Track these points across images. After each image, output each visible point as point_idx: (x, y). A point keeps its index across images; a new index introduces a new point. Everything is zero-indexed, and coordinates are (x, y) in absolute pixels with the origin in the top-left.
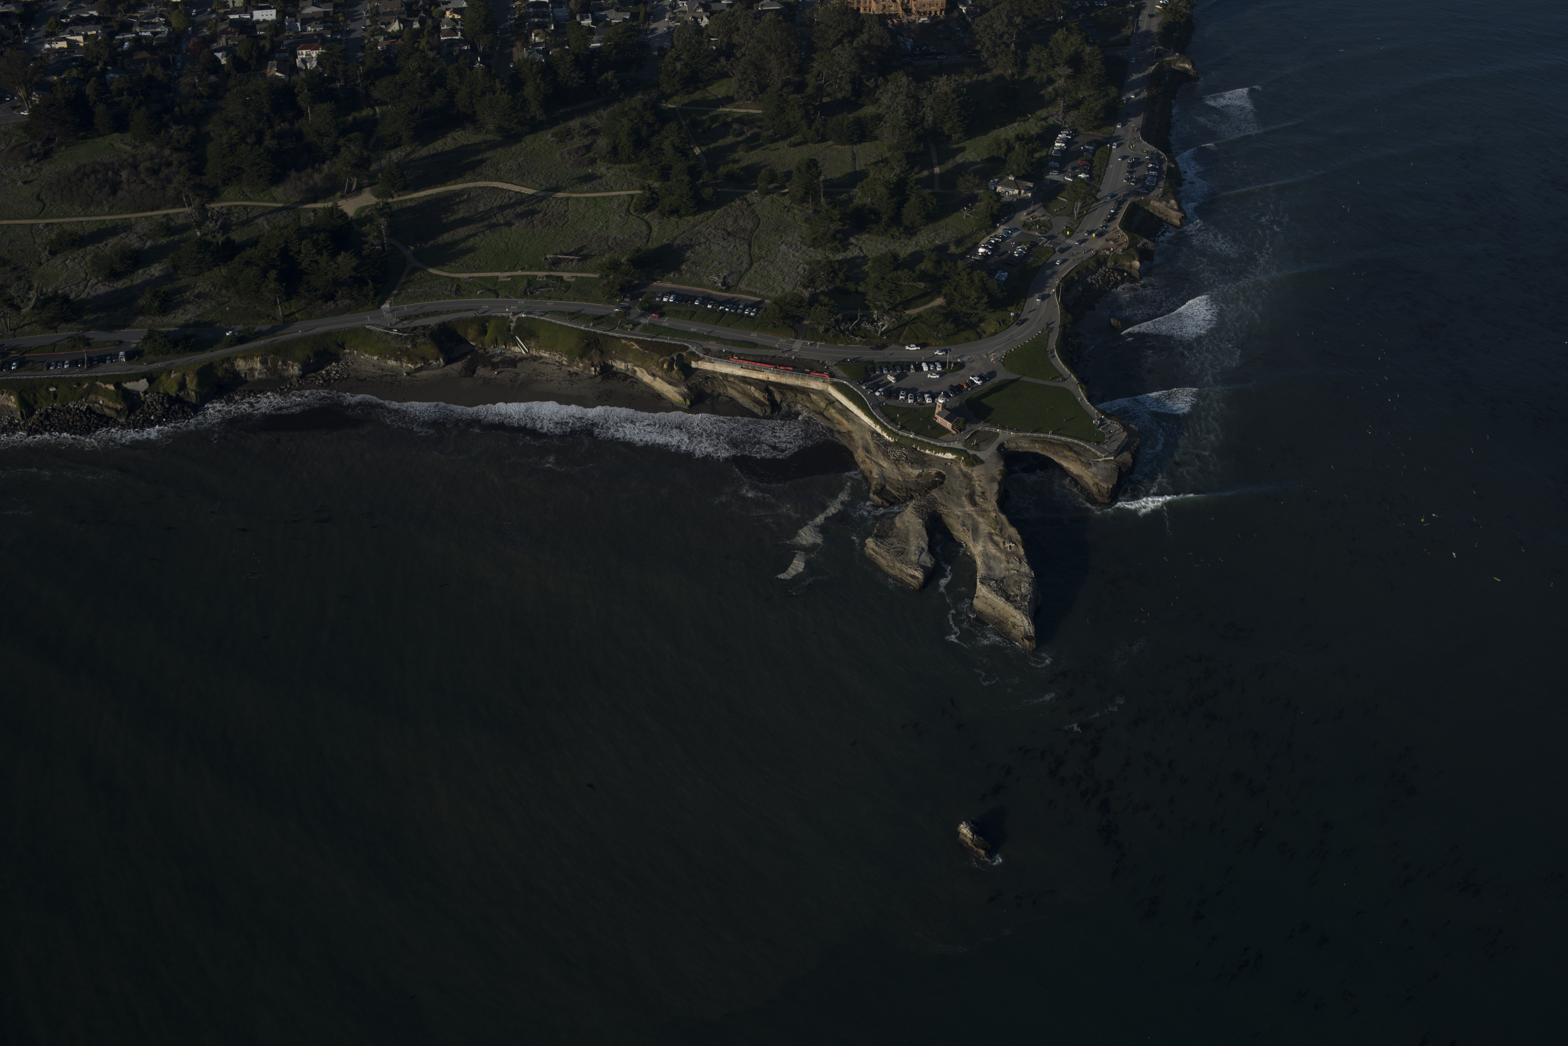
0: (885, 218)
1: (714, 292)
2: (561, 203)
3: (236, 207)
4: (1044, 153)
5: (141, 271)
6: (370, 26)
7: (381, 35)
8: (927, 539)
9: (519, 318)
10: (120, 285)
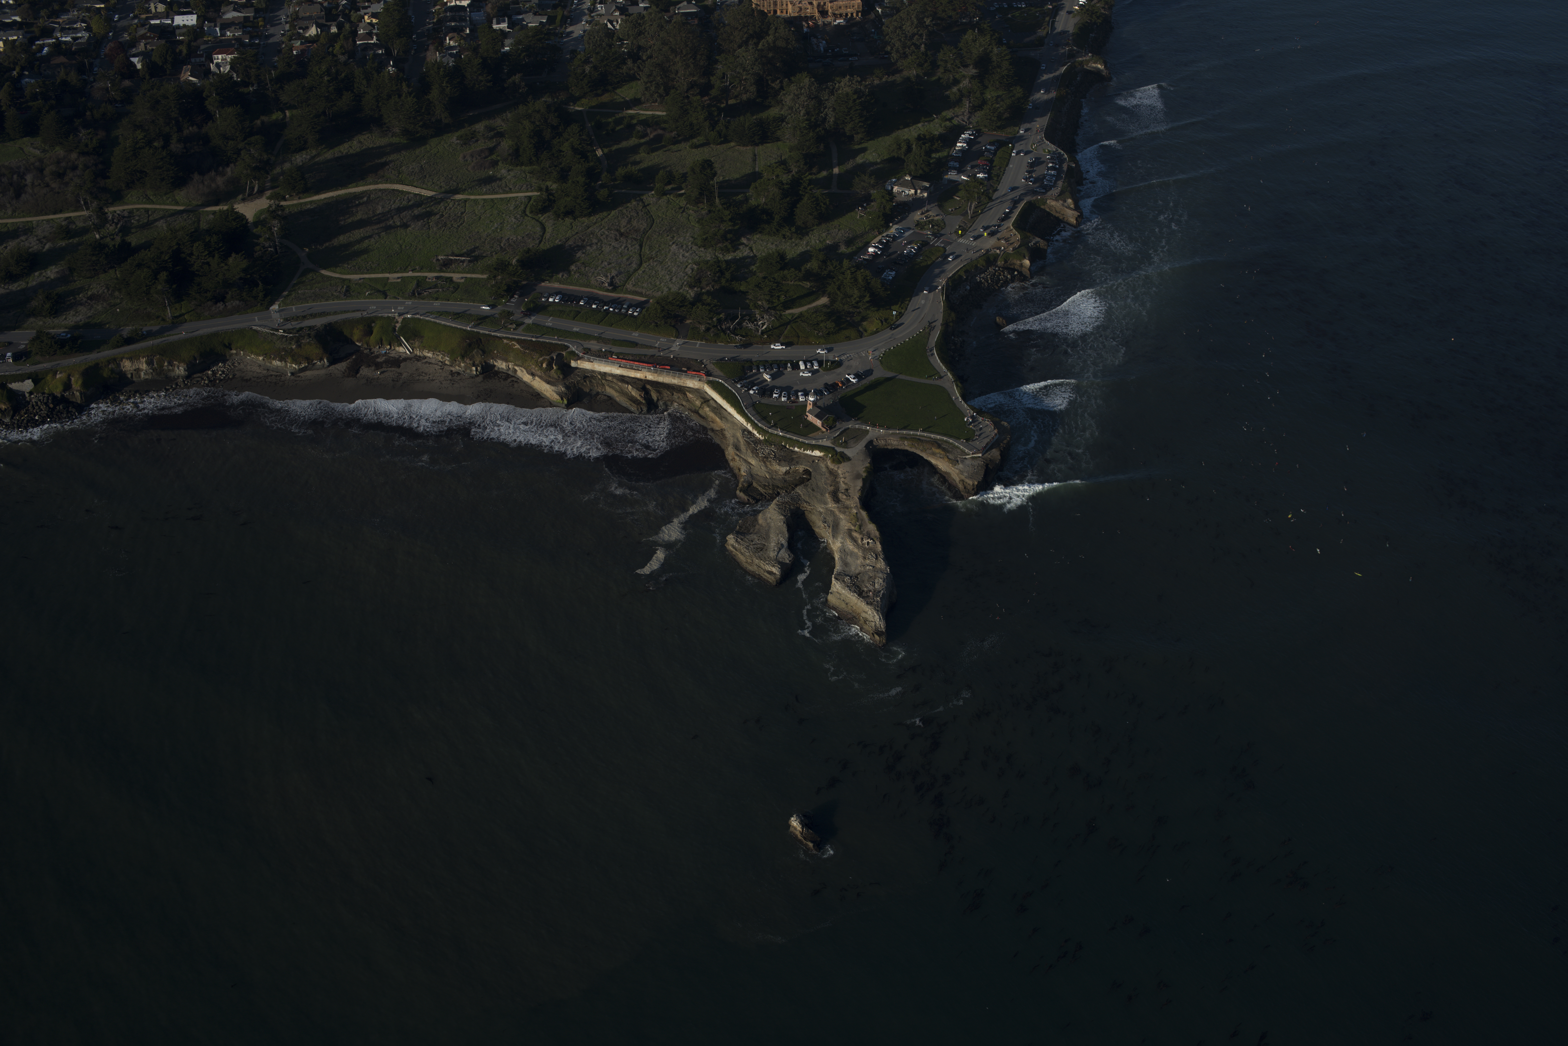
0: (777, 218)
1: (601, 293)
2: (459, 205)
3: (138, 210)
4: (945, 154)
5: (37, 274)
6: (288, 31)
7: (299, 39)
8: (787, 536)
9: (404, 319)
10: (14, 287)
